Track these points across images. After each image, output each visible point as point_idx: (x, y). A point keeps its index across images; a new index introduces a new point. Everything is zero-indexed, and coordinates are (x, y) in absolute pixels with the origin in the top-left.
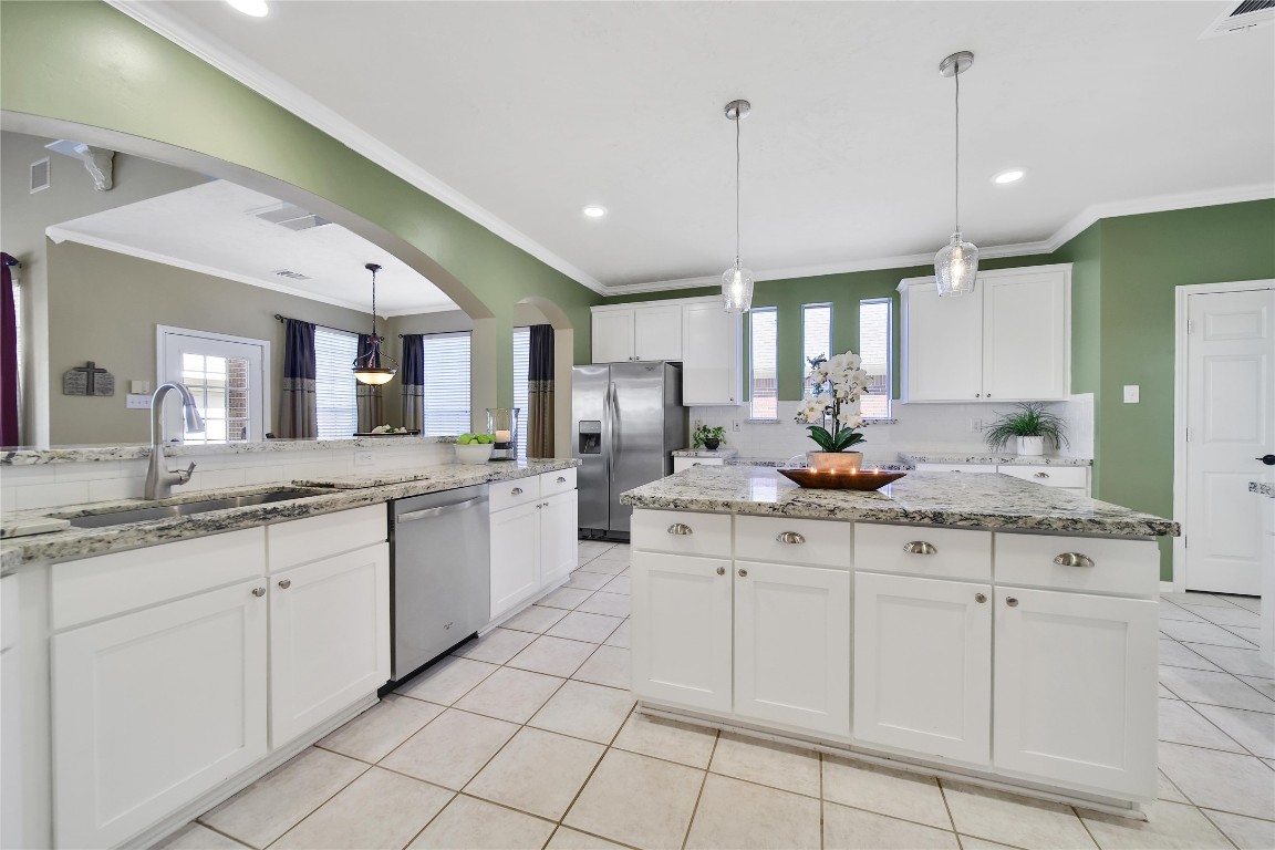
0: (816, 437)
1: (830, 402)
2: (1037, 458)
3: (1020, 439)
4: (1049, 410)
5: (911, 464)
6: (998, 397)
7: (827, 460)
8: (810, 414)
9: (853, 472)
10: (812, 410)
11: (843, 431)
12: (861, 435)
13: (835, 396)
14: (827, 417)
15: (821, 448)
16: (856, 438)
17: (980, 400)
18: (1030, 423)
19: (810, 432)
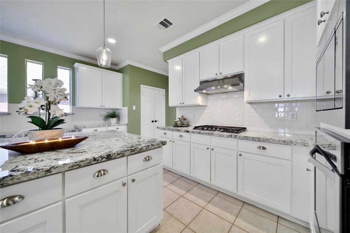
0: (35, 122)
1: (44, 102)
2: (115, 124)
3: (112, 119)
4: (118, 111)
5: (80, 129)
6: (106, 107)
7: (42, 134)
8: (29, 109)
9: (60, 140)
10: (31, 106)
11: (53, 118)
12: (64, 120)
13: (47, 100)
14: (42, 111)
15: (38, 128)
16: (61, 121)
17: (102, 107)
18: (114, 115)
19: (30, 120)
